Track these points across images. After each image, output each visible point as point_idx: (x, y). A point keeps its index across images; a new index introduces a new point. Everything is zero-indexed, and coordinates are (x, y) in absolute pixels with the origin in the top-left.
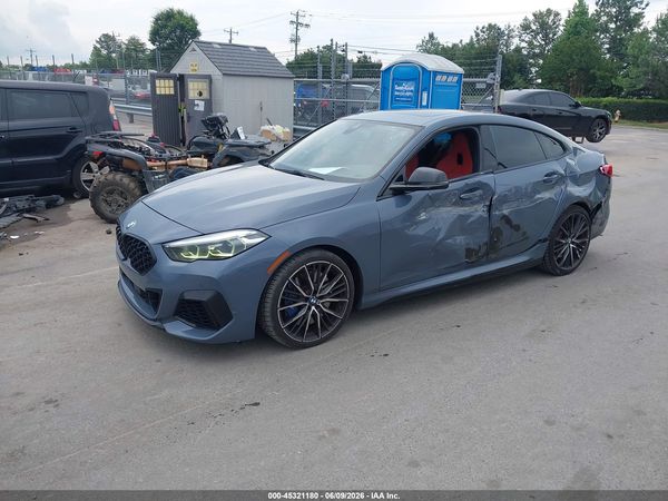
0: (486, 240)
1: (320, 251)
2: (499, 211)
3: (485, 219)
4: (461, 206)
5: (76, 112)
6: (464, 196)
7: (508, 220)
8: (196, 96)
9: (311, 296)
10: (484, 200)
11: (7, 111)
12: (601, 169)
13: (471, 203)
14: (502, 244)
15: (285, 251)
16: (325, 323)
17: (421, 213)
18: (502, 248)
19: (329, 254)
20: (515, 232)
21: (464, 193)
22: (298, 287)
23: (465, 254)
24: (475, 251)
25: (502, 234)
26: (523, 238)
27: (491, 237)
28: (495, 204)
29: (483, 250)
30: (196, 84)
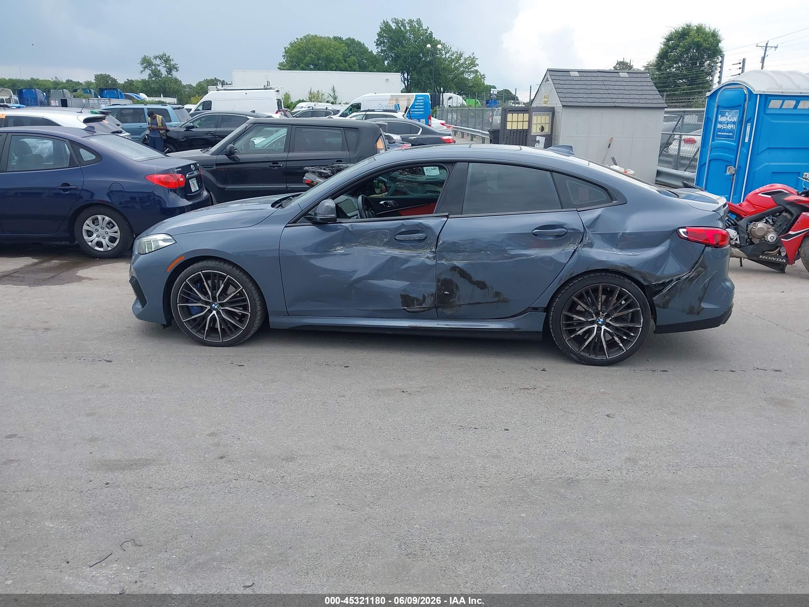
1: (217, 263)
2: (447, 260)
3: (431, 267)
4: (399, 248)
5: (345, 146)
6: (399, 237)
7: (463, 273)
8: (538, 131)
9: (211, 301)
10: (429, 246)
11: (289, 145)
12: (681, 231)
13: (412, 246)
14: (459, 299)
15: (181, 256)
16: (228, 329)
17: (336, 246)
18: (460, 306)
19: (226, 267)
20: (479, 289)
21: (400, 234)
22: (194, 289)
23: (400, 300)
24: (417, 300)
25: (457, 288)
26: (496, 299)
27: (439, 289)
28: (439, 251)
29: (429, 302)
30: (539, 117)
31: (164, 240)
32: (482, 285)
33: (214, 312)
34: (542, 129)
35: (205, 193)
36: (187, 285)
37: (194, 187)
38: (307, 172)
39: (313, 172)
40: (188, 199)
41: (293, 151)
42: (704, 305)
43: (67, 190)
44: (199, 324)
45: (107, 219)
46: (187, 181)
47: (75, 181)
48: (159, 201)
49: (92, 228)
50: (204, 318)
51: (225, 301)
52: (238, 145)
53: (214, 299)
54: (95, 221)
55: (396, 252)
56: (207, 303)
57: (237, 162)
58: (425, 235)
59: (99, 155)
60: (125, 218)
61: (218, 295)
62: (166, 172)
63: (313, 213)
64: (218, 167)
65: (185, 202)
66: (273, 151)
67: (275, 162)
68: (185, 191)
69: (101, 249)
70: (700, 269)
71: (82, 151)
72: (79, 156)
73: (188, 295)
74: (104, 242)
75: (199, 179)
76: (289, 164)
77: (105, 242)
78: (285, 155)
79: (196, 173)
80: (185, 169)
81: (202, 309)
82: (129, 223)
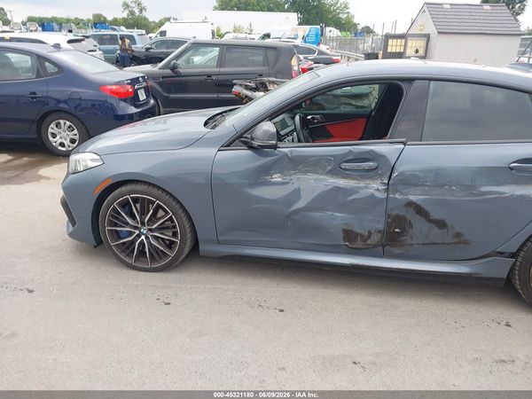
0: (381, 226)
1: (146, 187)
2: (402, 194)
3: (380, 200)
4: (343, 178)
5: (266, 63)
6: (344, 165)
7: (419, 210)
8: (413, 53)
9: (140, 226)
10: (381, 176)
11: (221, 61)
13: (360, 176)
14: (412, 238)
15: (107, 179)
16: (156, 254)
17: (274, 174)
18: (412, 245)
19: (155, 191)
20: (437, 229)
21: (346, 162)
22: (123, 214)
23: (341, 235)
24: (361, 235)
25: (411, 226)
26: (456, 240)
27: (389, 225)
28: (394, 184)
29: (375, 239)
30: (414, 42)
31: (93, 160)
32: (441, 224)
33: (143, 237)
34: (417, 51)
35: (152, 101)
36: (115, 209)
37: (142, 96)
38: (235, 84)
39: (241, 85)
40: (136, 107)
41: (223, 67)
43: (35, 98)
44: (128, 248)
45: (68, 123)
46: (136, 91)
47: (41, 91)
48: (112, 108)
49: (56, 130)
50: (133, 242)
51: (154, 227)
52: (180, 62)
53: (143, 224)
54: (58, 125)
55: (341, 182)
56: (136, 228)
57: (179, 75)
58: (376, 164)
59: (61, 68)
60: (82, 123)
61: (146, 220)
62: (117, 83)
63: (249, 136)
64: (165, 79)
65: (133, 110)
66: (208, 67)
67: (209, 76)
68: (134, 99)
69: (64, 149)
71: (47, 64)
72: (44, 68)
73: (117, 218)
74: (65, 142)
75: (147, 89)
76: (220, 77)
77: (67, 142)
78: (217, 70)
79: (144, 84)
80: (134, 81)
81: (131, 234)
82: (86, 128)
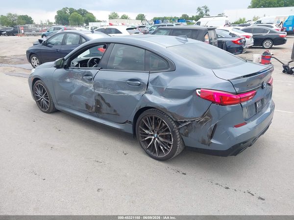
2: (96, 90)
3: (93, 93)
7: (102, 98)
12: (197, 91)
14: (103, 110)
15: (33, 77)
17: (67, 79)
18: (104, 113)
21: (85, 76)
23: (85, 106)
25: (102, 105)
26: (115, 113)
27: (96, 104)
32: (109, 105)
33: (43, 99)
36: (35, 88)
42: (212, 141)
50: (41, 101)
58: (91, 77)
70: (207, 117)
72: (81, 40)
73: (36, 92)
